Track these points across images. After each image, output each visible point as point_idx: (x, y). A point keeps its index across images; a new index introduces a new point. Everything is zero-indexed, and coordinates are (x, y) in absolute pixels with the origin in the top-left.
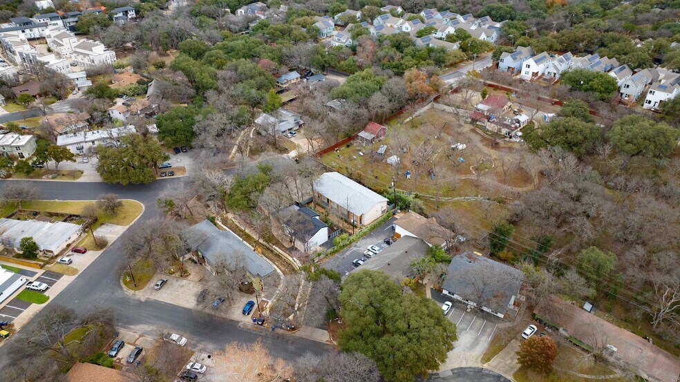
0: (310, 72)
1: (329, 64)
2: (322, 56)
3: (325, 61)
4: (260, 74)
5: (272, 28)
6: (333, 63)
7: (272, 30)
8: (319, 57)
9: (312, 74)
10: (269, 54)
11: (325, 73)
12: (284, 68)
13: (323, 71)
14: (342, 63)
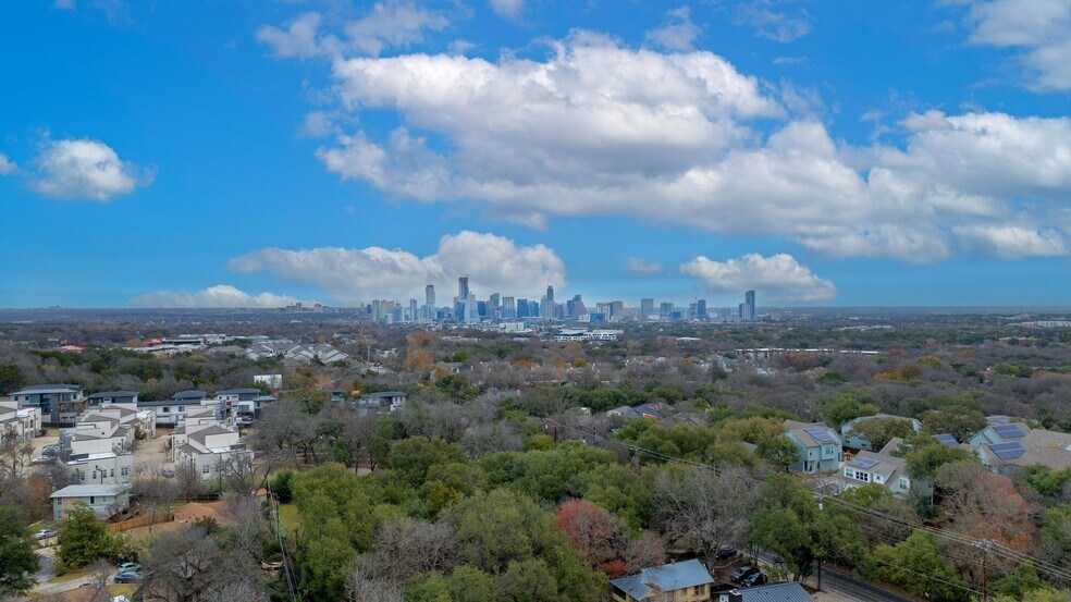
0: (755, 569)
1: (831, 547)
2: (800, 513)
3: (815, 535)
4: (538, 551)
5: (655, 431)
6: (845, 547)
7: (653, 436)
8: (791, 514)
9: (761, 581)
10: (610, 489)
11: (811, 582)
12: (647, 543)
13: (805, 575)
14: (884, 549)
